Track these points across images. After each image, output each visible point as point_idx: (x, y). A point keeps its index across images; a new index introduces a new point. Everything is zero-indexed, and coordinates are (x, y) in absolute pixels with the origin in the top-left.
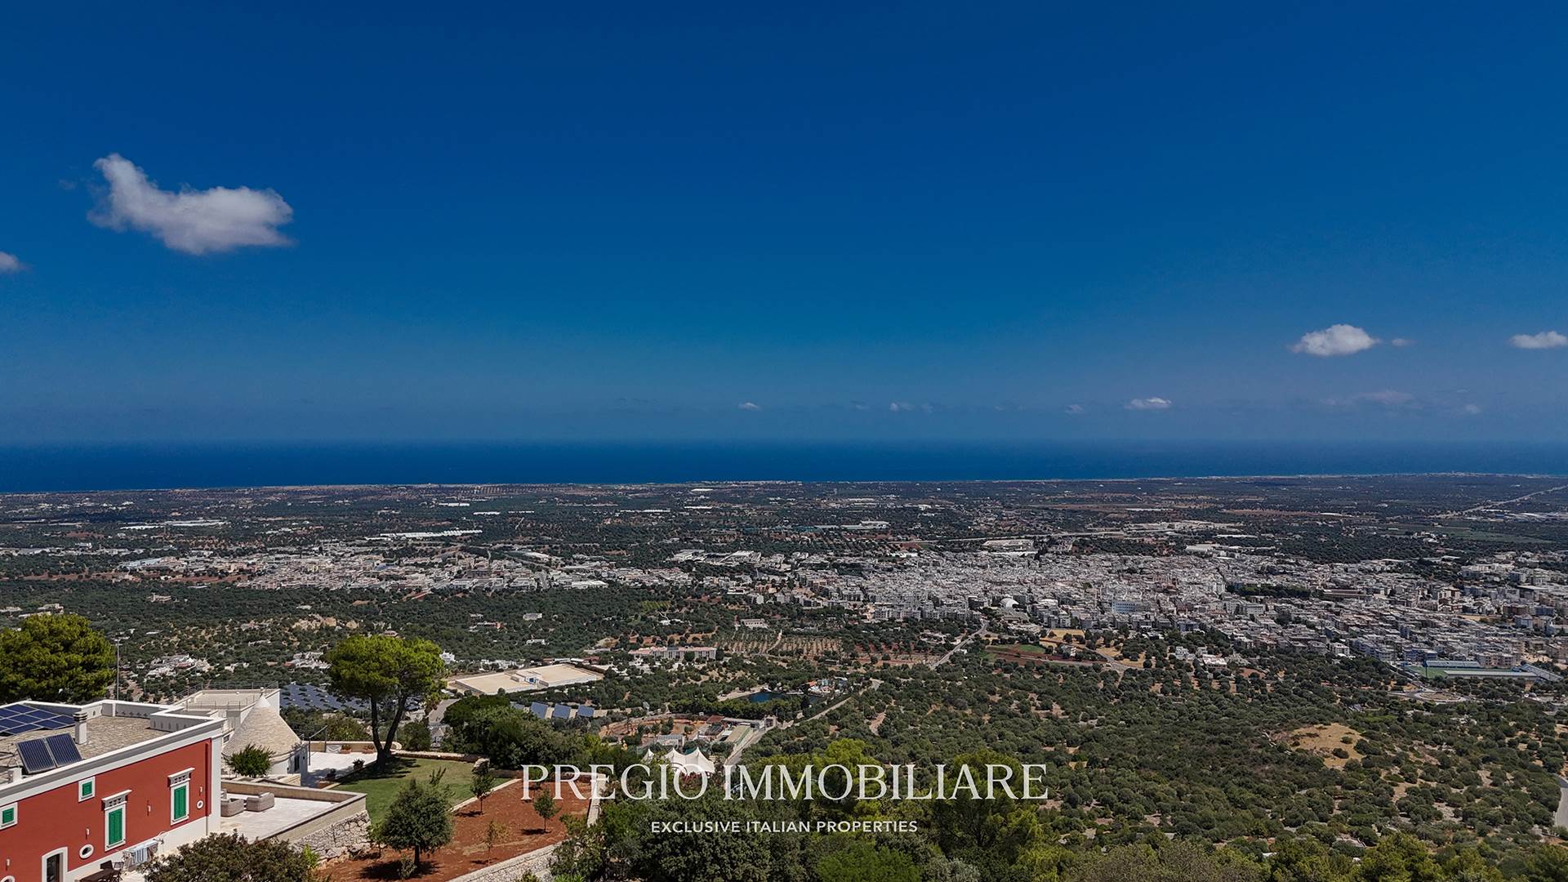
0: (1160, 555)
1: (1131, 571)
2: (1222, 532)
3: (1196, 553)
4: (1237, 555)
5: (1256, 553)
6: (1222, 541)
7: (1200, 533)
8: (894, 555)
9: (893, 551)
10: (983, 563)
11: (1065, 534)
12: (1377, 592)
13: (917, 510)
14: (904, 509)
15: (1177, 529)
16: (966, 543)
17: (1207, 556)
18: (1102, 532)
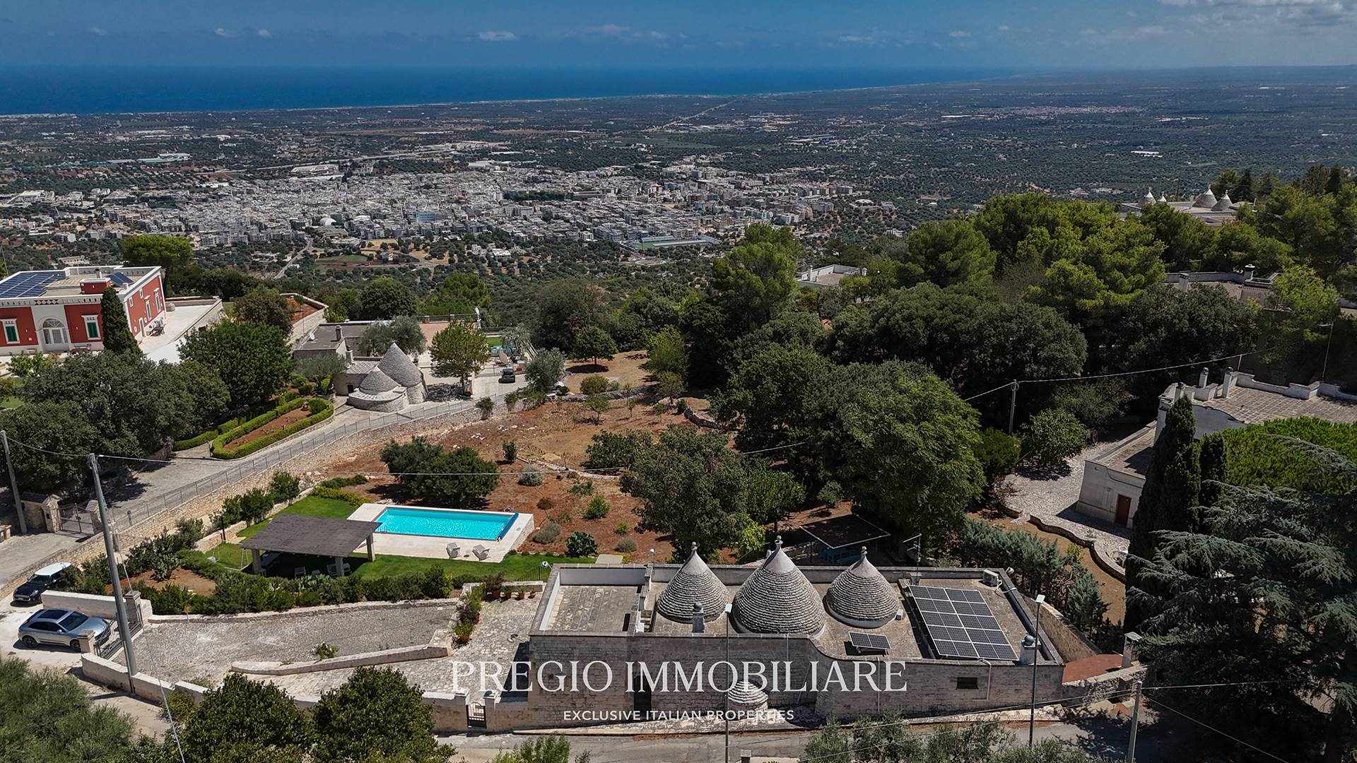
0: (448, 172)
1: (427, 187)
2: (495, 150)
3: (477, 169)
4: (509, 168)
5: (523, 166)
6: (495, 158)
7: (477, 151)
8: (204, 186)
9: (202, 181)
10: (296, 188)
11: (366, 157)
12: (609, 191)
13: (216, 141)
14: (203, 140)
15: (459, 148)
16: (274, 171)
17: (486, 171)
18: (397, 155)
